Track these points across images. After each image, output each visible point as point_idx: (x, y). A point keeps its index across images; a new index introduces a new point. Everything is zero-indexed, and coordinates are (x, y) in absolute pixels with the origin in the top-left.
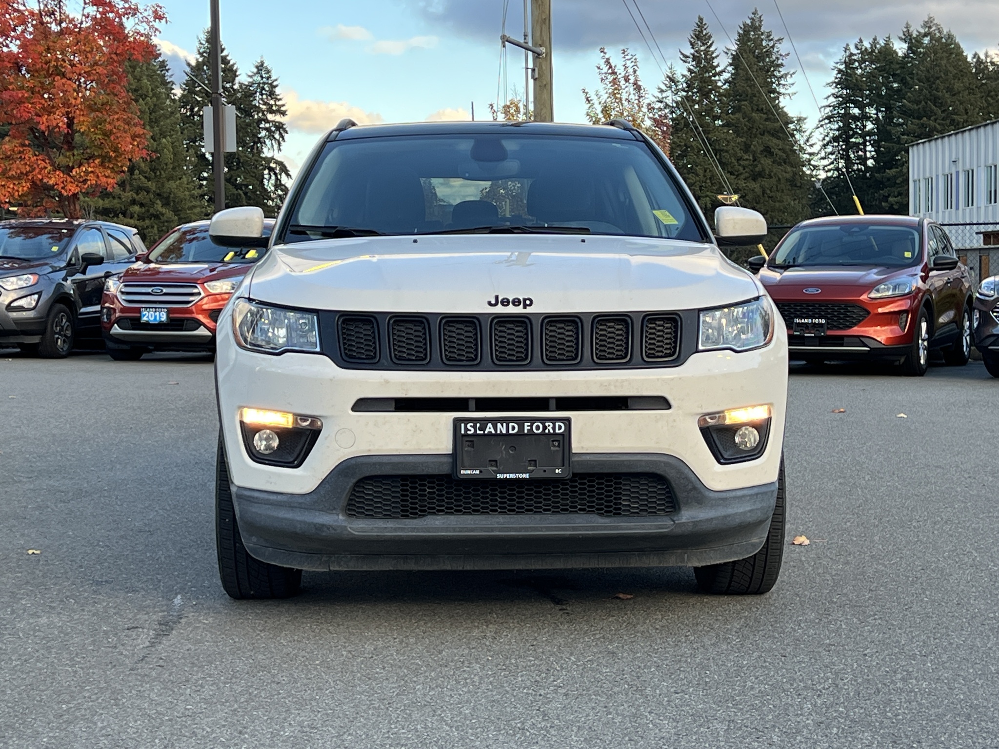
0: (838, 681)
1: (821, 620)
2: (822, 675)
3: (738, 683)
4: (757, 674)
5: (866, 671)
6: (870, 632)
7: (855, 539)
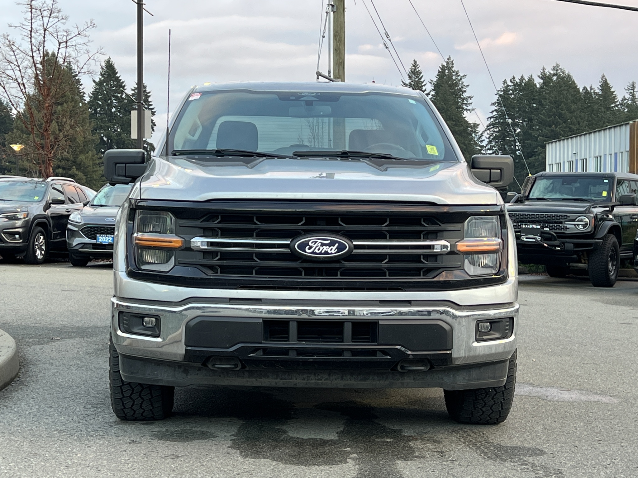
0: (613, 460)
1: (588, 426)
2: (603, 457)
3: (556, 461)
4: (565, 456)
5: (627, 455)
6: (620, 434)
7: (586, 381)
